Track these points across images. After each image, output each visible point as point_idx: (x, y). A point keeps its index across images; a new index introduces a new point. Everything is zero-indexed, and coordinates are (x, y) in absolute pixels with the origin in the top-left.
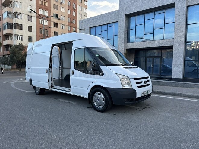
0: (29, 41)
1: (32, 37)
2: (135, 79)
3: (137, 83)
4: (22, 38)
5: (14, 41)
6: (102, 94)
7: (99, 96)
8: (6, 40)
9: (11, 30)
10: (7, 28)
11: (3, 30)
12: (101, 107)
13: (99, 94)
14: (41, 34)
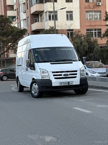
0: (67, 19)
1: (72, 12)
2: (53, 72)
3: (54, 75)
4: (56, 16)
5: (45, 23)
6: (37, 85)
7: (35, 86)
8: (36, 21)
9: (41, 5)
10: (35, 3)
11: (30, 7)
12: (36, 94)
13: (35, 85)
14: (87, 4)
